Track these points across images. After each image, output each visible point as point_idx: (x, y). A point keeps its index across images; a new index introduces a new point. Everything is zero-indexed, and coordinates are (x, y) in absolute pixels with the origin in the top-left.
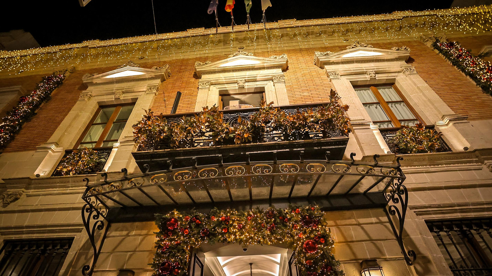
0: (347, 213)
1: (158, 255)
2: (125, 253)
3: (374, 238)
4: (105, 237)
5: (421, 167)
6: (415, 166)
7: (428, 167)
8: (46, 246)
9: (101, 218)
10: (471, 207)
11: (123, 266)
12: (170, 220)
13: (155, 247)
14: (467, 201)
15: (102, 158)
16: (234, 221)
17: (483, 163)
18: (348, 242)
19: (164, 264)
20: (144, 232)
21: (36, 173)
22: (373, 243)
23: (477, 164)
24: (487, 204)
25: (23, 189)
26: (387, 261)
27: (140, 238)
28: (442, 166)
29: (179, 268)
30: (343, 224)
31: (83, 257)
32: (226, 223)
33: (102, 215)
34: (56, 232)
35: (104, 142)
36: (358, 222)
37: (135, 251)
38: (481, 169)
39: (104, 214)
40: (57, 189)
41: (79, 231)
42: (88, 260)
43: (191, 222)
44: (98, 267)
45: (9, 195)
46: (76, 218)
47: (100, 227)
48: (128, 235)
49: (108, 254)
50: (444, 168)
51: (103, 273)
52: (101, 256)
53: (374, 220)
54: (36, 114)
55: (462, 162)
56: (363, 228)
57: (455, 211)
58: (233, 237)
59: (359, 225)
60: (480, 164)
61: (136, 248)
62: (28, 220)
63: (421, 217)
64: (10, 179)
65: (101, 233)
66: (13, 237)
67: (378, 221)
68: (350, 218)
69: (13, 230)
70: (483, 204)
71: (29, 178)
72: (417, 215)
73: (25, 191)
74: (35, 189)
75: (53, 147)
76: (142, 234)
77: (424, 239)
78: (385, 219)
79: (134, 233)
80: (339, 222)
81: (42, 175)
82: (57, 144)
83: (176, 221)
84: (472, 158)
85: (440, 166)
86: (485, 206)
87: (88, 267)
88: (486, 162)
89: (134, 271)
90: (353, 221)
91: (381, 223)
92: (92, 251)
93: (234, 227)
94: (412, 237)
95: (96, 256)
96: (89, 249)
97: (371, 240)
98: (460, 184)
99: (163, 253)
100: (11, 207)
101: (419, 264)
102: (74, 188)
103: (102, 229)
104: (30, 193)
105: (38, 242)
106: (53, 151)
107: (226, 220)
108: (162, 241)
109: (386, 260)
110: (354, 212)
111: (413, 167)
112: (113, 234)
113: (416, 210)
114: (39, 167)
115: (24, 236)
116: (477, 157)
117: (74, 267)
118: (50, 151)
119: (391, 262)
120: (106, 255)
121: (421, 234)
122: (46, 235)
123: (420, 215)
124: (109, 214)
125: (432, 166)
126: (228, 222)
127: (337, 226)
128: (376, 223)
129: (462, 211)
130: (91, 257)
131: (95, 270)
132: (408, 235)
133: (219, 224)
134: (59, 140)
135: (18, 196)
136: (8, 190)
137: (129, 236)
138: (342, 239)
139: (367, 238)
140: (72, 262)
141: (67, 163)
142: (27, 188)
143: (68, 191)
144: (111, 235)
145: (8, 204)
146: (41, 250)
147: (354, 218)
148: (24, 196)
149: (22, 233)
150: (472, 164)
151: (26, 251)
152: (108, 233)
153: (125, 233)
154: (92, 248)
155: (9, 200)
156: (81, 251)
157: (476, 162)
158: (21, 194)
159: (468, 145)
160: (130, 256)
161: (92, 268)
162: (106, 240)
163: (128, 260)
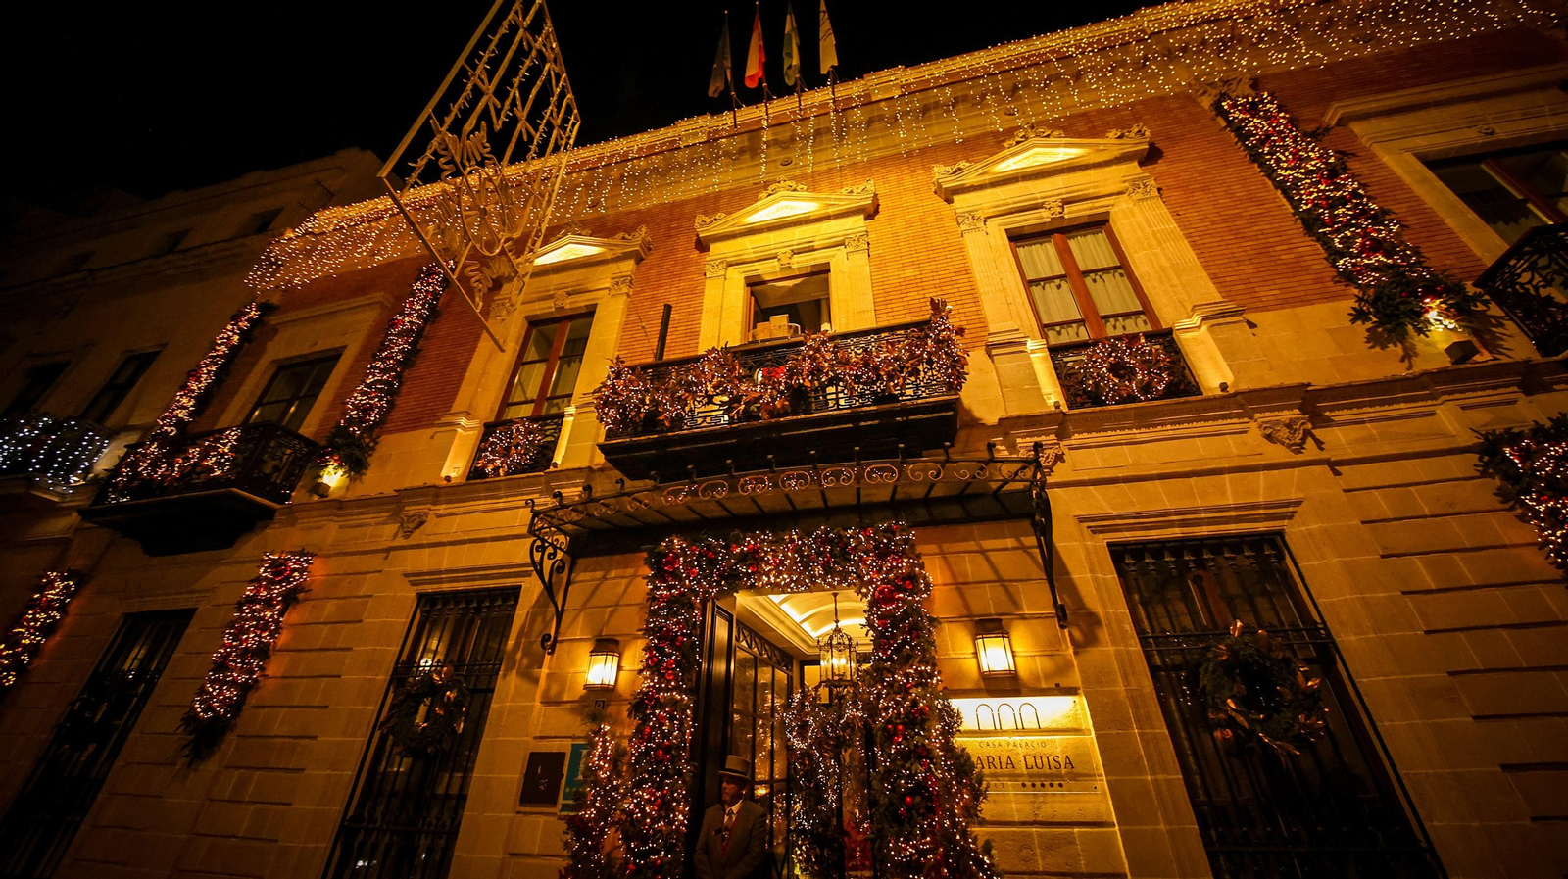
0: (962, 529)
1: (653, 614)
2: (602, 609)
3: (1005, 578)
4: (569, 583)
5: (1118, 432)
6: (1106, 430)
7: (1134, 431)
8: (481, 601)
9: (560, 555)
10: (1203, 516)
11: (602, 631)
12: (666, 555)
13: (648, 599)
14: (1199, 503)
15: (547, 436)
16: (767, 552)
17: (1251, 418)
18: (960, 585)
19: (661, 628)
20: (630, 571)
21: (444, 474)
22: (1002, 586)
23: (1241, 421)
24: (1236, 508)
25: (428, 506)
26: (1025, 619)
27: (624, 582)
28: (1165, 428)
29: (684, 635)
30: (954, 550)
31: (540, 619)
32: (753, 558)
33: (560, 549)
34: (493, 579)
35: (548, 399)
36: (981, 545)
37: (617, 605)
38: (1245, 432)
39: (563, 547)
40: (483, 502)
41: (528, 574)
42: (547, 625)
43: (700, 555)
44: (564, 635)
45: (409, 517)
46: (520, 552)
47: (560, 570)
48: (604, 578)
49: (577, 611)
50: (1167, 433)
51: (571, 643)
52: (565, 617)
53: (1010, 542)
54: (420, 350)
55: (1206, 419)
56: (988, 559)
57: (1171, 524)
58: (765, 579)
59: (983, 552)
60: (1246, 420)
61: (619, 600)
62: (447, 559)
63: (1101, 536)
64: (405, 490)
65: (562, 578)
66: (430, 588)
67: (1016, 544)
68: (966, 540)
69: (427, 577)
70: (1229, 509)
71: (434, 486)
72: (1094, 532)
73: (433, 507)
74: (447, 503)
75: (463, 421)
76: (627, 575)
77: (1095, 580)
78: (1031, 541)
79: (613, 574)
80: (945, 547)
81: (453, 475)
82: (468, 414)
83: (677, 556)
84: (1229, 408)
85: (1160, 428)
86: (1233, 513)
87: (549, 636)
88: (1257, 415)
89: (617, 638)
90: (972, 545)
91: (1024, 548)
92: (551, 609)
93: (768, 564)
94: (1075, 576)
95: (559, 616)
96: (547, 606)
97: (1000, 580)
98: (1190, 469)
99: (659, 609)
100: (415, 538)
101: (1078, 626)
102: (509, 499)
103: (563, 572)
104: (441, 511)
105: (467, 595)
106: (464, 428)
107: (754, 551)
108: (659, 589)
109: (1023, 618)
110: (975, 528)
111: (1102, 434)
112: (582, 576)
113: (1092, 524)
114: (447, 463)
115: (446, 587)
116: (1241, 406)
117: (528, 635)
118: (459, 430)
119: (1032, 621)
120: (573, 614)
121: (1092, 571)
122: (477, 583)
123: (1101, 532)
124: (571, 545)
125: (1143, 430)
126: (758, 552)
127: (942, 554)
128: (1014, 549)
129: (1184, 524)
130: (552, 619)
131: (559, 639)
132: (1067, 573)
133: (742, 558)
134: (470, 405)
135: (424, 518)
136: (407, 508)
137: (607, 579)
139: (992, 577)
140: (523, 628)
141: (492, 452)
142: (435, 503)
143: (501, 505)
144: (578, 579)
145: (411, 532)
146: (475, 607)
147: (974, 540)
148: (431, 519)
149: (440, 581)
150: (1229, 421)
151: (451, 609)
152: (573, 575)
153: (599, 574)
154: (551, 604)
155: (411, 526)
156: (535, 609)
157: (1239, 416)
158: (427, 515)
159: (1229, 379)
160: (612, 613)
161: (555, 638)
162: (570, 588)
163: (608, 620)
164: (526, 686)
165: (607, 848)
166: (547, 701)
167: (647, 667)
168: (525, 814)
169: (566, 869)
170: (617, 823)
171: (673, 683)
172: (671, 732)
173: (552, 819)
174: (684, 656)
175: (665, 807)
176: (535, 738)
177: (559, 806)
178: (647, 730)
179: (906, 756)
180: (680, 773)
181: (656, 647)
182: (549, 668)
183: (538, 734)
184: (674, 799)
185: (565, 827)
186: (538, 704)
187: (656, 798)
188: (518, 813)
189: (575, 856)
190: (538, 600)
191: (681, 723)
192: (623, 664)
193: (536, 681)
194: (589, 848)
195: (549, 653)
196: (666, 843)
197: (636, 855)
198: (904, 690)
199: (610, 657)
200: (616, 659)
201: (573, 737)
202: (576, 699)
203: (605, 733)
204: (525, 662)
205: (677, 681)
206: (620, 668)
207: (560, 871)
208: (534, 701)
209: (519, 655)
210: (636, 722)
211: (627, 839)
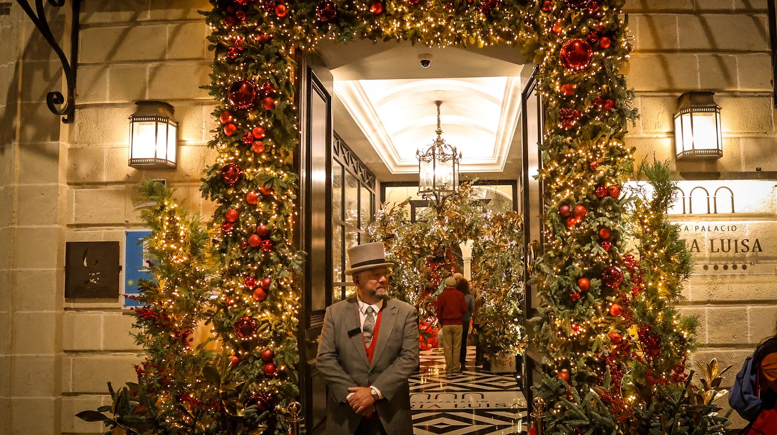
1: (219, 67)
2: (140, 65)
4: (77, 27)
11: (144, 93)
13: (210, 48)
19: (237, 86)
22: (716, 57)
27: (168, 28)
29: (274, 96)
31: (38, 75)
36: (697, 5)
37: (162, 59)
44: (85, 97)
48: (134, 22)
49: (100, 67)
51: (99, 110)
52: (80, 71)
53: (735, 3)
56: (703, 22)
59: (698, 13)
61: (164, 53)
65: (63, 17)
76: (170, 18)
79: (148, 15)
80: (651, 3)
89: (171, 103)
90: (685, 3)
92: (55, 61)
95: (72, 72)
96: (48, 56)
97: (713, 49)
99: (231, 61)
103: (62, 3)
108: (225, 33)
112: (95, 18)
117: (26, 94)
119: (743, 100)
120: (94, 69)
127: (646, 12)
128: (737, 12)
130: (59, 75)
131: (77, 103)
137: (139, 23)
138: (650, 45)
144: (91, 21)
152: (82, 15)
153: (125, 15)
154: (54, 53)
156: (27, 60)
160: (154, 72)
161: (71, 102)
162: (81, 34)
163: (151, 80)
164: (39, 163)
165: (197, 341)
166: (76, 183)
167: (223, 138)
168: (77, 310)
169: (146, 365)
170: (207, 314)
171: (264, 157)
172: (267, 216)
173: (115, 314)
174: (277, 123)
175: (268, 297)
176: (70, 226)
177: (122, 300)
178: (233, 212)
179: (584, 239)
180: (284, 260)
181: (231, 111)
182: (71, 141)
183: (73, 222)
184: (280, 288)
185: (134, 320)
186: (62, 183)
187: (256, 287)
188: (66, 309)
189: (153, 350)
190: (29, 47)
191: (281, 205)
192: (184, 137)
193: (54, 156)
194: (173, 342)
195: (65, 121)
196: (275, 333)
197: (237, 347)
198: (589, 168)
199: (162, 127)
200: (172, 130)
201: (126, 224)
202: (121, 179)
203: (171, 213)
204: (30, 131)
205: (269, 154)
206: (179, 142)
207: (136, 367)
208: (57, 181)
209: (17, 123)
210: (215, 205)
211: (221, 329)
